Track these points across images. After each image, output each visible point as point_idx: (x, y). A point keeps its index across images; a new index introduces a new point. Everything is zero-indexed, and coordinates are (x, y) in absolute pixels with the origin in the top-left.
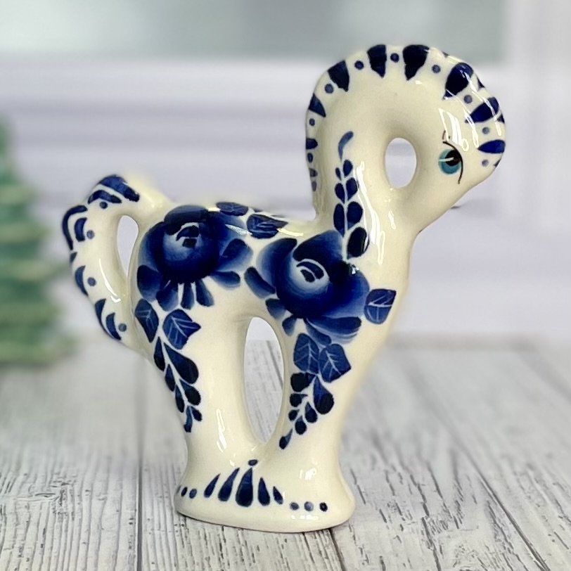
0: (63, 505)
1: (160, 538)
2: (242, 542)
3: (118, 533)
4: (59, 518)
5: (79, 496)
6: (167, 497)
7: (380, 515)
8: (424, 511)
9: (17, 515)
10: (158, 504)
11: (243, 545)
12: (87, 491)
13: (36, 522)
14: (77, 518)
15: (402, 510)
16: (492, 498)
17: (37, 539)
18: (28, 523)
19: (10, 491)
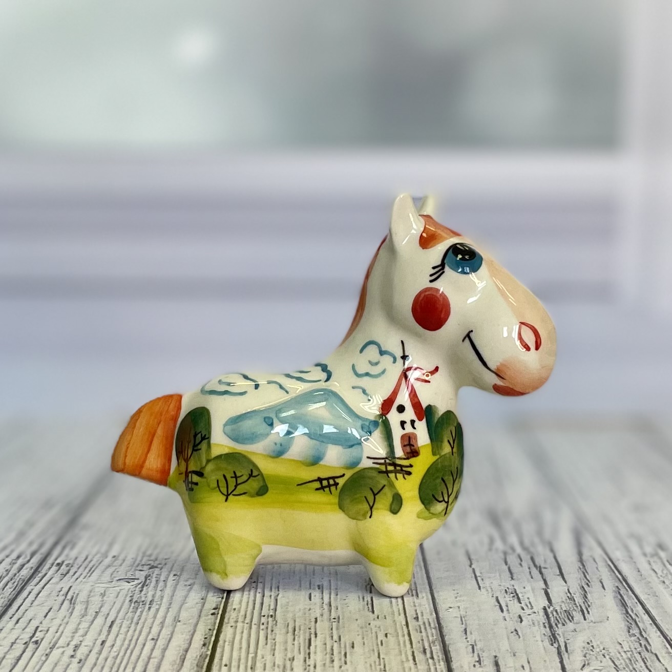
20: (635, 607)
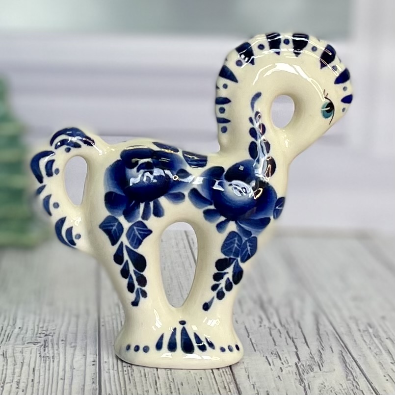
0: (46, 351)
2: (171, 379)
3: (85, 371)
4: (44, 360)
5: (57, 344)
7: (266, 360)
8: (297, 357)
11: (171, 382)
12: (62, 340)
14: (56, 360)
15: (281, 357)
16: (343, 348)
17: (29, 376)
19: (9, 340)
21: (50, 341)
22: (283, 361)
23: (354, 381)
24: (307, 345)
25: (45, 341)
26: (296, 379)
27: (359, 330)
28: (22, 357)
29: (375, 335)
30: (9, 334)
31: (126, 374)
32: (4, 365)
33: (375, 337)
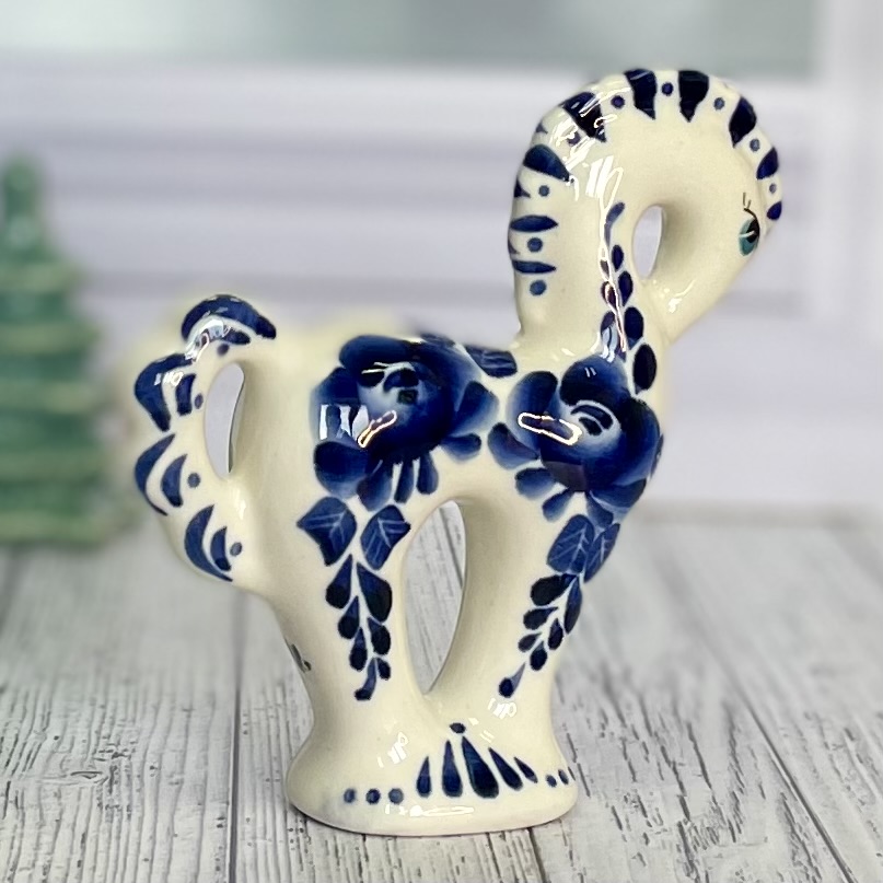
0: (114, 793)
1: (266, 853)
2: (394, 861)
3: (200, 841)
4: (107, 815)
5: (139, 776)
6: (277, 780)
7: (613, 817)
8: (681, 809)
9: (41, 810)
10: (263, 792)
11: (396, 867)
12: (152, 768)
13: (71, 821)
14: (135, 814)
15: (647, 808)
16: (788, 787)
17: (71, 852)
18: (58, 822)
19: (31, 767)
20: (805, 824)
21: (123, 769)
22: (650, 819)
23: (809, 867)
24: (707, 781)
25: (113, 769)
26: (678, 861)
27: (826, 745)
28: (59, 808)
29: (862, 757)
30: (31, 752)
31: (293, 849)
32: (16, 827)
33: (861, 762)
